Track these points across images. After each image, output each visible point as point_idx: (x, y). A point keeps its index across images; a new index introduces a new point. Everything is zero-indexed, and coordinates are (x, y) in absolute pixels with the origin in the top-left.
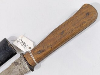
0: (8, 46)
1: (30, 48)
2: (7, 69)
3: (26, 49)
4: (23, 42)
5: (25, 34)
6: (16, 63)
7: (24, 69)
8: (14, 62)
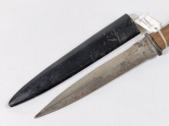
0: (131, 22)
1: (156, 28)
2: (127, 51)
3: (151, 29)
4: (147, 21)
5: (149, 12)
6: (139, 44)
7: (149, 52)
8: (137, 43)
